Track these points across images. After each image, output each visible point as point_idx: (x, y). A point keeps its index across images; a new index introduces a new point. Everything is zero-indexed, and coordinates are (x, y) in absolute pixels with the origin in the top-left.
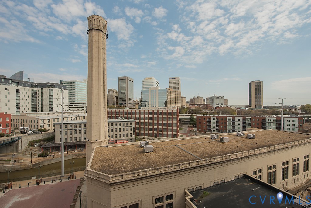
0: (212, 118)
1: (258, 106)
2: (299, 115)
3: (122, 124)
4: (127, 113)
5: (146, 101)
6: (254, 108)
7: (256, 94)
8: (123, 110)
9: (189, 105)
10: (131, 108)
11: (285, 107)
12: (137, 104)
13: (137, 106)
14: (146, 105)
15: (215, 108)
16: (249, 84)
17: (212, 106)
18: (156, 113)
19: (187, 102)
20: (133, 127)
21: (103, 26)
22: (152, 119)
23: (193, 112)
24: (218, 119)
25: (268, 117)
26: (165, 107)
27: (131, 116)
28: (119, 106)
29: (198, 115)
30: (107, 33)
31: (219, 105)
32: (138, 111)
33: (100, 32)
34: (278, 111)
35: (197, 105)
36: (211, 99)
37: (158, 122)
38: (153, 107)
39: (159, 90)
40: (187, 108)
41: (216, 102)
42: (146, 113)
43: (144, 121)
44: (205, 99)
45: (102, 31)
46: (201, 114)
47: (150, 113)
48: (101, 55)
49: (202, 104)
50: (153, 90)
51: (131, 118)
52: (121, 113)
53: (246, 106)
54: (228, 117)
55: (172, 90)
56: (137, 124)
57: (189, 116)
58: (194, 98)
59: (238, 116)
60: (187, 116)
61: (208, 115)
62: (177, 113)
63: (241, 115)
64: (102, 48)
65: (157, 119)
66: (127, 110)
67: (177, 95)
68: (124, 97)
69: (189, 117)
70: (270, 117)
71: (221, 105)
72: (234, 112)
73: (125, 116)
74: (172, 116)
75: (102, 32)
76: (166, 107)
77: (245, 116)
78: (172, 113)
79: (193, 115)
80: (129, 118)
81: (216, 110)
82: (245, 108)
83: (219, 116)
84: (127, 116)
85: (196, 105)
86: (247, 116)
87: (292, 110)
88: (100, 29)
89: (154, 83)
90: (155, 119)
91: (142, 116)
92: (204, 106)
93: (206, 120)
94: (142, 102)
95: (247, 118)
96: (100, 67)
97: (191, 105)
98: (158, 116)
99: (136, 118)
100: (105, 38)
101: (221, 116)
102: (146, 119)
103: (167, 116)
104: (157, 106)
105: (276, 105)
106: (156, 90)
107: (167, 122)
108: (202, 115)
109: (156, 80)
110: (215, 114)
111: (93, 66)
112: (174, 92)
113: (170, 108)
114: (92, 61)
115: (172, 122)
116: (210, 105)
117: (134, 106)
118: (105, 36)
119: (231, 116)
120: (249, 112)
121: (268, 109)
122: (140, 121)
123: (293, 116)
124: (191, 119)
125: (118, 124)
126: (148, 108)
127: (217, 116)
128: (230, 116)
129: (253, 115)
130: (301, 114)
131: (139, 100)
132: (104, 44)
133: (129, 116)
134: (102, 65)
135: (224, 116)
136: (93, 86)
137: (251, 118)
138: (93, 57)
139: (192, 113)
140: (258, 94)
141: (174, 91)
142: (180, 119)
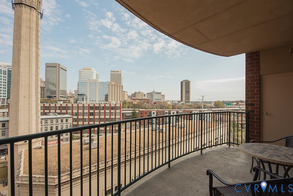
0: (152, 112)
1: (187, 101)
2: (213, 109)
3: (54, 121)
4: (61, 108)
5: (84, 95)
6: (185, 103)
7: (186, 91)
8: (56, 105)
9: (131, 99)
10: (64, 102)
11: (205, 102)
12: (71, 97)
13: (72, 100)
14: (83, 99)
15: (155, 103)
16: (181, 82)
17: (151, 101)
18: (98, 108)
19: (129, 97)
20: (69, 124)
21: (37, 3)
22: (92, 114)
23: (135, 106)
24: (157, 113)
25: (194, 111)
26: (106, 101)
27: (67, 111)
28: (47, 99)
29: (140, 110)
30: (42, 13)
31: (158, 100)
32: (75, 105)
33: (33, 9)
34: (200, 106)
35: (139, 99)
36: (151, 94)
37: (100, 117)
38: (93, 101)
39: (99, 83)
40: (129, 103)
41: (156, 98)
42: (85, 108)
43: (83, 117)
44: (145, 94)
45: (35, 9)
46: (142, 108)
47: (90, 108)
48: (34, 37)
49: (143, 99)
50: (93, 83)
51: (67, 113)
52: (52, 108)
53: (178, 101)
54: (165, 111)
55: (113, 83)
56: (74, 120)
57: (131, 110)
58: (135, 93)
59: (173, 110)
60: (129, 110)
61: (149, 110)
62: (120, 108)
63: (175, 109)
64: (34, 29)
65: (98, 114)
66: (61, 105)
67: (119, 89)
68: (53, 88)
69: (131, 112)
70: (195, 110)
71: (159, 100)
72: (170, 106)
73: (58, 111)
74: (115, 111)
75: (35, 11)
76: (108, 101)
77: (178, 110)
78: (115, 108)
79: (136, 109)
80: (63, 114)
81: (155, 105)
82: (178, 103)
83: (158, 110)
84: (61, 111)
85: (137, 99)
86: (179, 110)
87: (209, 105)
88: (32, 6)
89: (93, 75)
90: (96, 114)
91: (81, 111)
92: (145, 101)
93: (147, 115)
94: (78, 95)
95: (179, 111)
96: (32, 52)
97: (132, 99)
98: (100, 111)
99: (72, 114)
100: (39, 17)
101: (160, 110)
102: (85, 114)
103: (110, 111)
104: (97, 100)
105: (199, 101)
106: (96, 83)
107: (110, 117)
108: (144, 110)
109: (96, 72)
110: (154, 109)
111: (22, 49)
112: (116, 86)
113: (113, 103)
114: (20, 43)
115: (115, 117)
116: (150, 100)
117: (68, 100)
118: (40, 15)
119: (168, 110)
120: (181, 106)
121: (194, 104)
122: (78, 117)
123: (209, 110)
124: (133, 114)
125: (49, 121)
126: (86, 102)
127: (157, 110)
128: (166, 110)
129: (184, 109)
130: (214, 108)
131: (74, 93)
132: (37, 25)
133: (64, 111)
134: (34, 49)
135: (162, 110)
136: (21, 74)
137: (182, 111)
138: (22, 38)
139: (134, 108)
140: (187, 91)
141: (115, 84)
142: (123, 114)
